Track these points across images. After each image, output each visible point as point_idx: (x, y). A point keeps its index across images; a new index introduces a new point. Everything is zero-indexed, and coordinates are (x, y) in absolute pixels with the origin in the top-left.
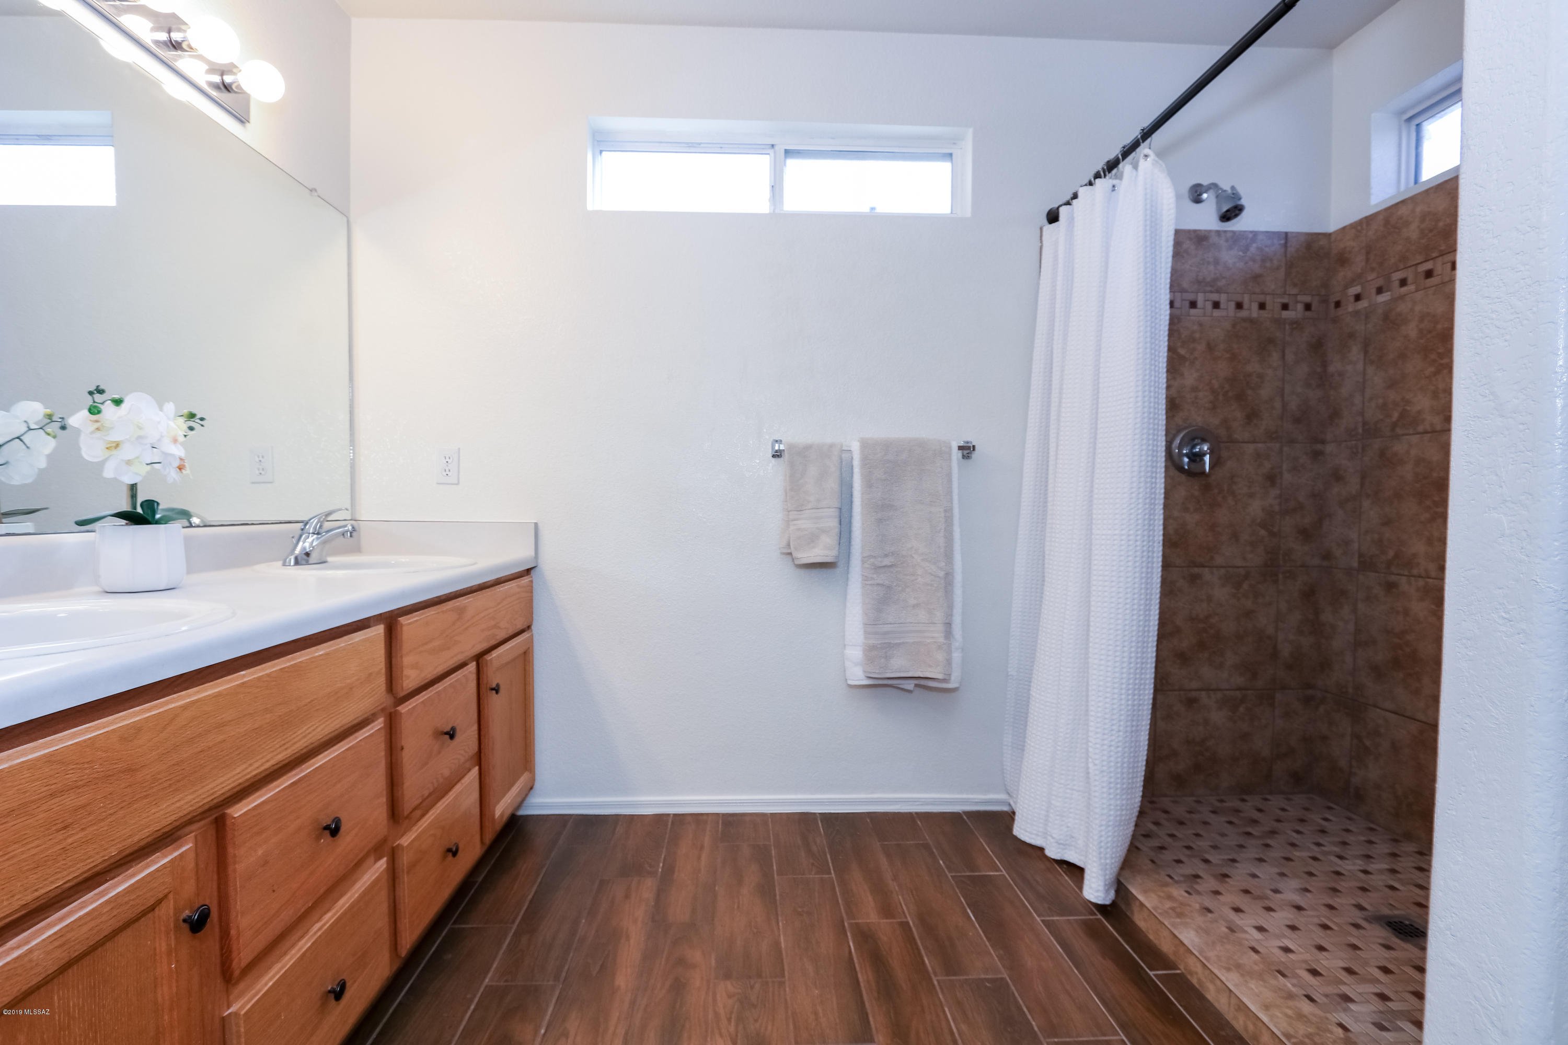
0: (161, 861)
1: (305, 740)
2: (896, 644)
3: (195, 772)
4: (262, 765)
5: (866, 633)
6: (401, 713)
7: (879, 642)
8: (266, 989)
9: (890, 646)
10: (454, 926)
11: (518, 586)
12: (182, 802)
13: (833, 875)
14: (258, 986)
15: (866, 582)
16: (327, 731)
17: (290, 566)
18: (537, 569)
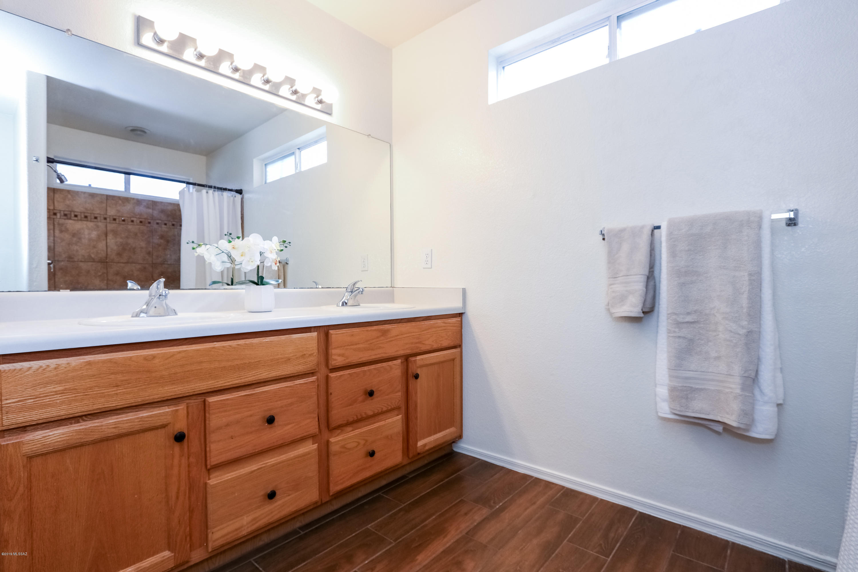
0: (166, 410)
1: (254, 377)
2: (697, 389)
3: (184, 379)
4: (225, 383)
5: (670, 376)
6: (330, 377)
7: (680, 385)
8: (226, 479)
9: (693, 390)
10: (382, 494)
11: (444, 323)
12: (176, 389)
13: (609, 559)
14: (223, 477)
15: (669, 335)
16: (268, 376)
17: (339, 306)
18: (465, 314)
